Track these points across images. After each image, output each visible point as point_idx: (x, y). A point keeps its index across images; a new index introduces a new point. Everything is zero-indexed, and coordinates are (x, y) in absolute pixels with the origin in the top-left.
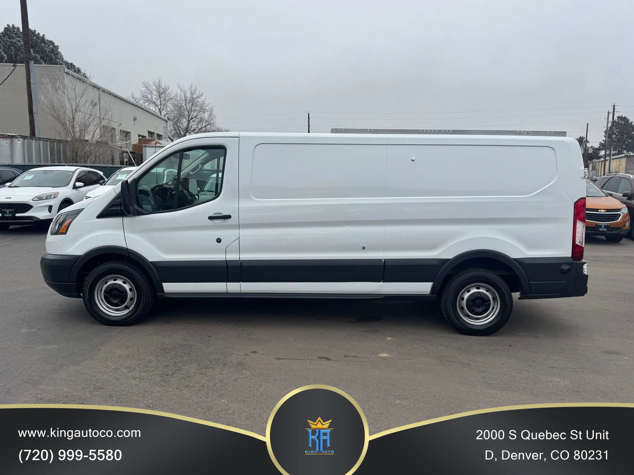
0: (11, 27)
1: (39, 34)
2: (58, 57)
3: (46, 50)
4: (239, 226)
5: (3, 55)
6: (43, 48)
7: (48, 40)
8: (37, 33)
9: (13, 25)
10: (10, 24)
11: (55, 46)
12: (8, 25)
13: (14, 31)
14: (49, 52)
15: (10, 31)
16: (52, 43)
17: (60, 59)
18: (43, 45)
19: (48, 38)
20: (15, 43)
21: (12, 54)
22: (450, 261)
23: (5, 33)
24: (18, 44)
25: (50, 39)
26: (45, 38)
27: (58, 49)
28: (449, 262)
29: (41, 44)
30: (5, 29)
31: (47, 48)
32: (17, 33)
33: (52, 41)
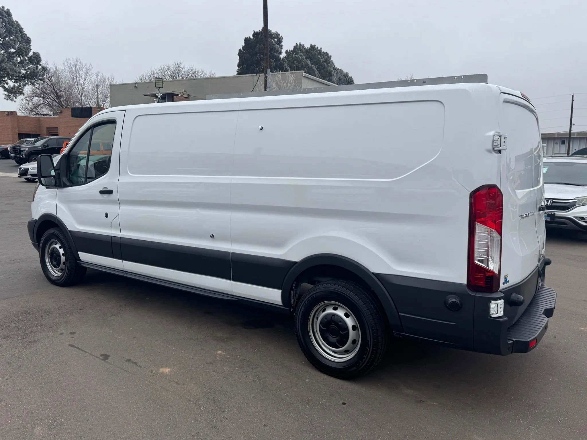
0: (298, 45)
1: (317, 48)
2: (329, 65)
3: (321, 60)
4: (119, 202)
5: (287, 68)
6: (319, 59)
7: (323, 52)
8: (316, 47)
9: (300, 43)
10: (297, 43)
11: (328, 57)
12: (296, 44)
13: (300, 48)
14: (323, 62)
15: (297, 49)
16: (326, 54)
17: (331, 66)
18: (319, 56)
19: (324, 50)
20: (298, 57)
21: (294, 67)
22: (297, 265)
23: (294, 50)
24: (300, 58)
25: (325, 51)
26: (322, 51)
27: (331, 58)
28: (295, 266)
29: (317, 56)
30: (295, 47)
31: (322, 58)
32: (302, 50)
33: (327, 52)
